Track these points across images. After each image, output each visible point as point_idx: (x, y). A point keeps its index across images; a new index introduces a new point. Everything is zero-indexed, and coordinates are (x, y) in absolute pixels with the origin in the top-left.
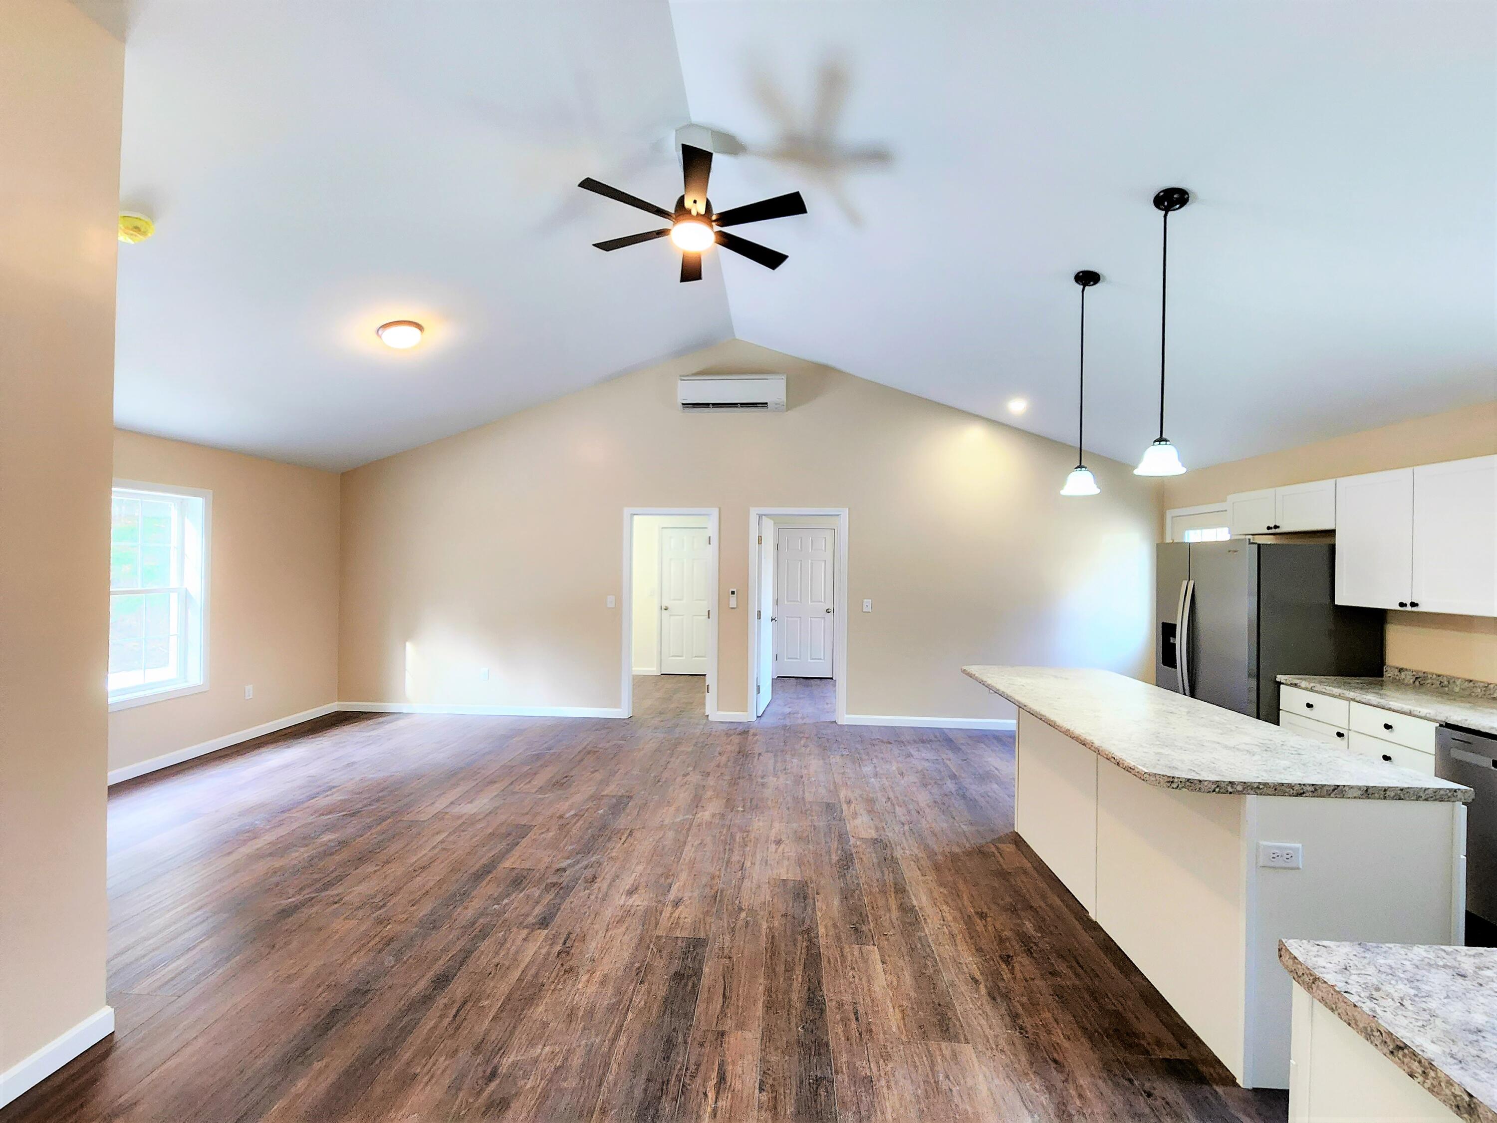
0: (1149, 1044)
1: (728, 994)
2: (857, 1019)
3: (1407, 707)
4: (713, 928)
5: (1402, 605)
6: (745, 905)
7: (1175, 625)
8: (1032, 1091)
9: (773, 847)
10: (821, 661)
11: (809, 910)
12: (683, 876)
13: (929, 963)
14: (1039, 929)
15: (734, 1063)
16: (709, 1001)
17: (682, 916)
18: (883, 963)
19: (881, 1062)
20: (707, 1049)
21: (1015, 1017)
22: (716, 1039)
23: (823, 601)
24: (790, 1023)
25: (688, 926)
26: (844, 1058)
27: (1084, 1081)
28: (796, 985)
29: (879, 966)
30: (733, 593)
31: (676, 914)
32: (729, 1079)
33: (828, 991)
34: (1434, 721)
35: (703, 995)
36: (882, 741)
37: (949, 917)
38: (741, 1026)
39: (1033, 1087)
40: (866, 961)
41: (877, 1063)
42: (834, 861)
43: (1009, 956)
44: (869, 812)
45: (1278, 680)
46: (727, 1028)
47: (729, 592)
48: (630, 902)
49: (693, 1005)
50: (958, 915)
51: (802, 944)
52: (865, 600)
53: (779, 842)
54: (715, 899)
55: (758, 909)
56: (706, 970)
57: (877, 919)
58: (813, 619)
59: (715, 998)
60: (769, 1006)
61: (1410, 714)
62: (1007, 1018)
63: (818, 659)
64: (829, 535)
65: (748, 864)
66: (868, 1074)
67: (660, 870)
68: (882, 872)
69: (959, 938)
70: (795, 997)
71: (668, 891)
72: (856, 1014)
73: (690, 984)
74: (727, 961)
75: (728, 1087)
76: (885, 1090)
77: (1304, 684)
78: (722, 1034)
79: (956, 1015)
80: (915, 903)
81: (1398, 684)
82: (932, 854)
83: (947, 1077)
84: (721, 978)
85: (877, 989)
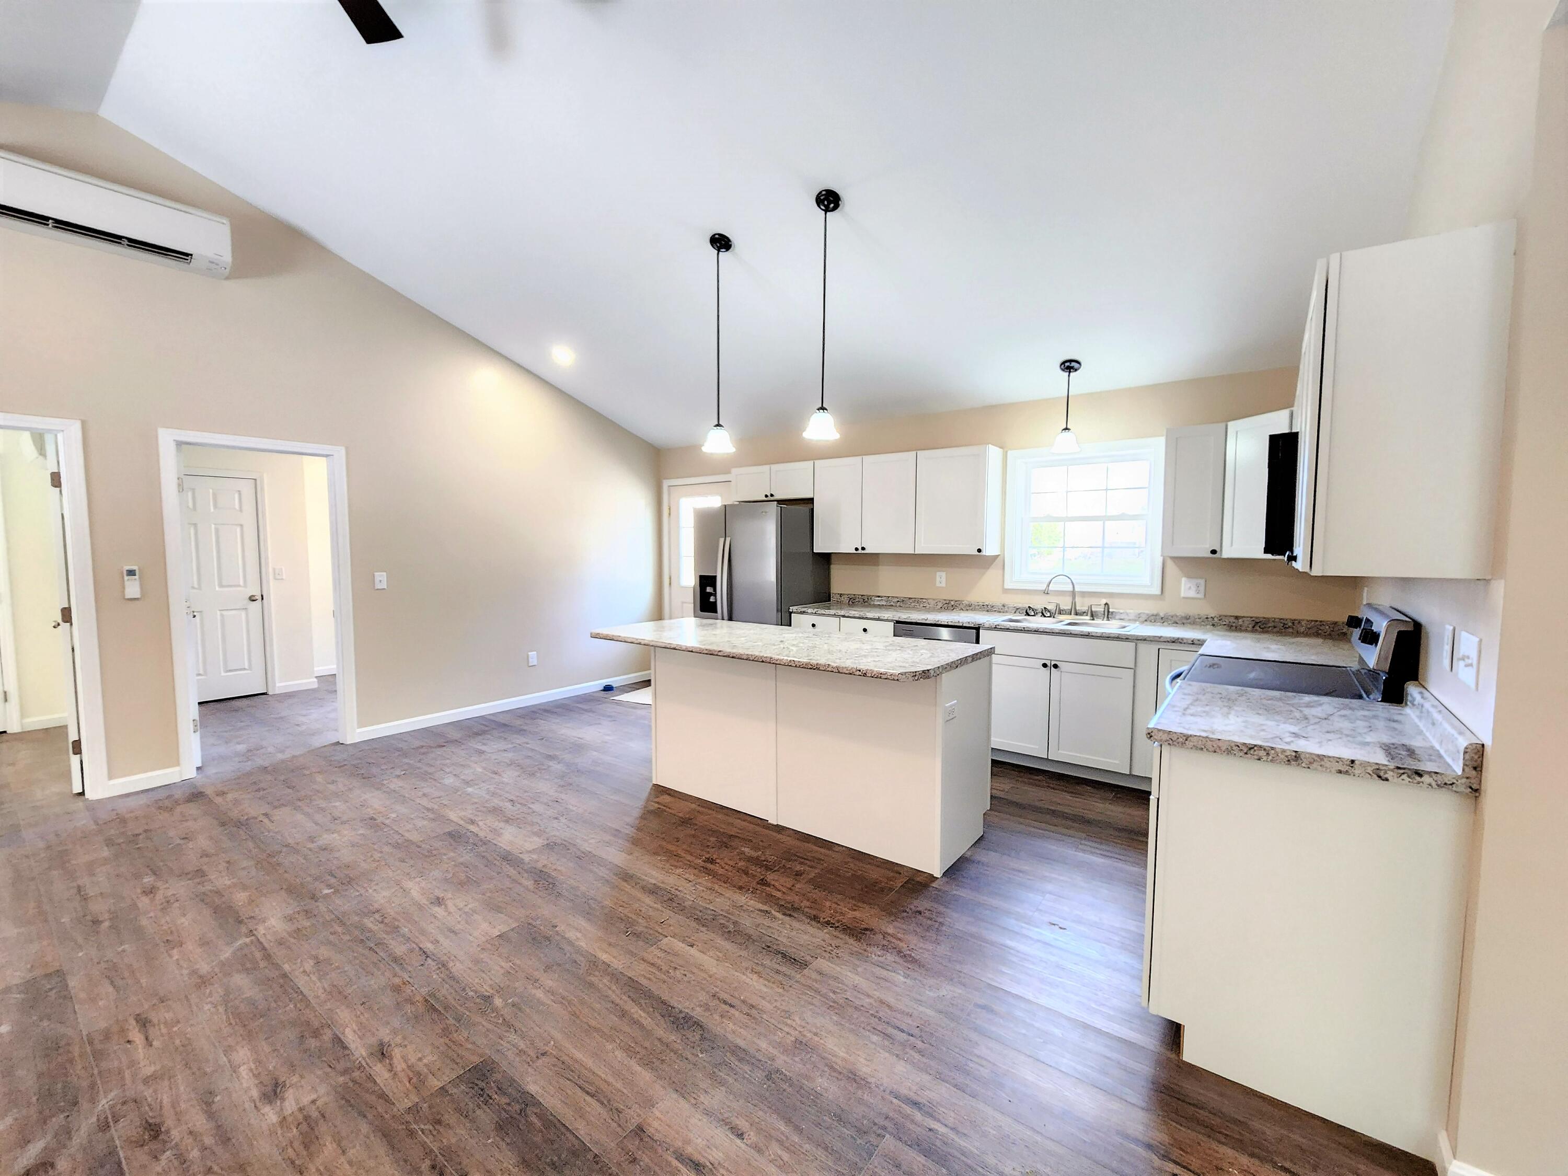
0: (887, 883)
1: (592, 1089)
2: (731, 1006)
3: (876, 615)
4: (481, 1041)
5: (857, 549)
6: (486, 990)
7: (715, 577)
8: (880, 959)
9: (438, 911)
10: (245, 672)
11: (568, 948)
12: (344, 1015)
13: (722, 921)
14: (756, 849)
15: (688, 1142)
16: (580, 1113)
17: (413, 1060)
18: (692, 946)
19: (789, 1022)
20: (645, 1160)
21: (815, 918)
22: (641, 1140)
23: (241, 583)
24: (687, 1059)
25: (438, 1064)
26: (763, 1044)
27: (890, 930)
28: (647, 1021)
29: (693, 951)
30: (131, 573)
31: (399, 1065)
32: (702, 1160)
33: (681, 1004)
34: (892, 621)
35: (566, 1115)
36: (431, 747)
37: (692, 877)
38: (649, 1103)
39: (875, 954)
40: (676, 955)
41: (787, 1025)
42: (531, 887)
43: (762, 880)
44: (507, 821)
45: (791, 610)
46: (635, 1121)
47: (122, 573)
48: (290, 1105)
49: (568, 1134)
50: (696, 871)
51: (603, 982)
52: (376, 574)
53: (439, 901)
54: (436, 1010)
55: (508, 982)
56: (533, 1088)
57: (638, 913)
58: (225, 613)
59: (582, 1104)
60: (647, 1064)
61: (878, 619)
62: (813, 923)
63: (241, 670)
64: (247, 488)
65: (429, 947)
66: (793, 1039)
67: (290, 1034)
68: (591, 871)
69: (716, 887)
70: (660, 1033)
71: (345, 1048)
72: (725, 1002)
73: (534, 1119)
74: (545, 1059)
75: (711, 1166)
76: (816, 1039)
77: (810, 611)
78: (640, 1130)
79: (785, 946)
80: (653, 881)
81: (840, 604)
82: (617, 833)
83: (834, 992)
84: (562, 1081)
85: (714, 970)
